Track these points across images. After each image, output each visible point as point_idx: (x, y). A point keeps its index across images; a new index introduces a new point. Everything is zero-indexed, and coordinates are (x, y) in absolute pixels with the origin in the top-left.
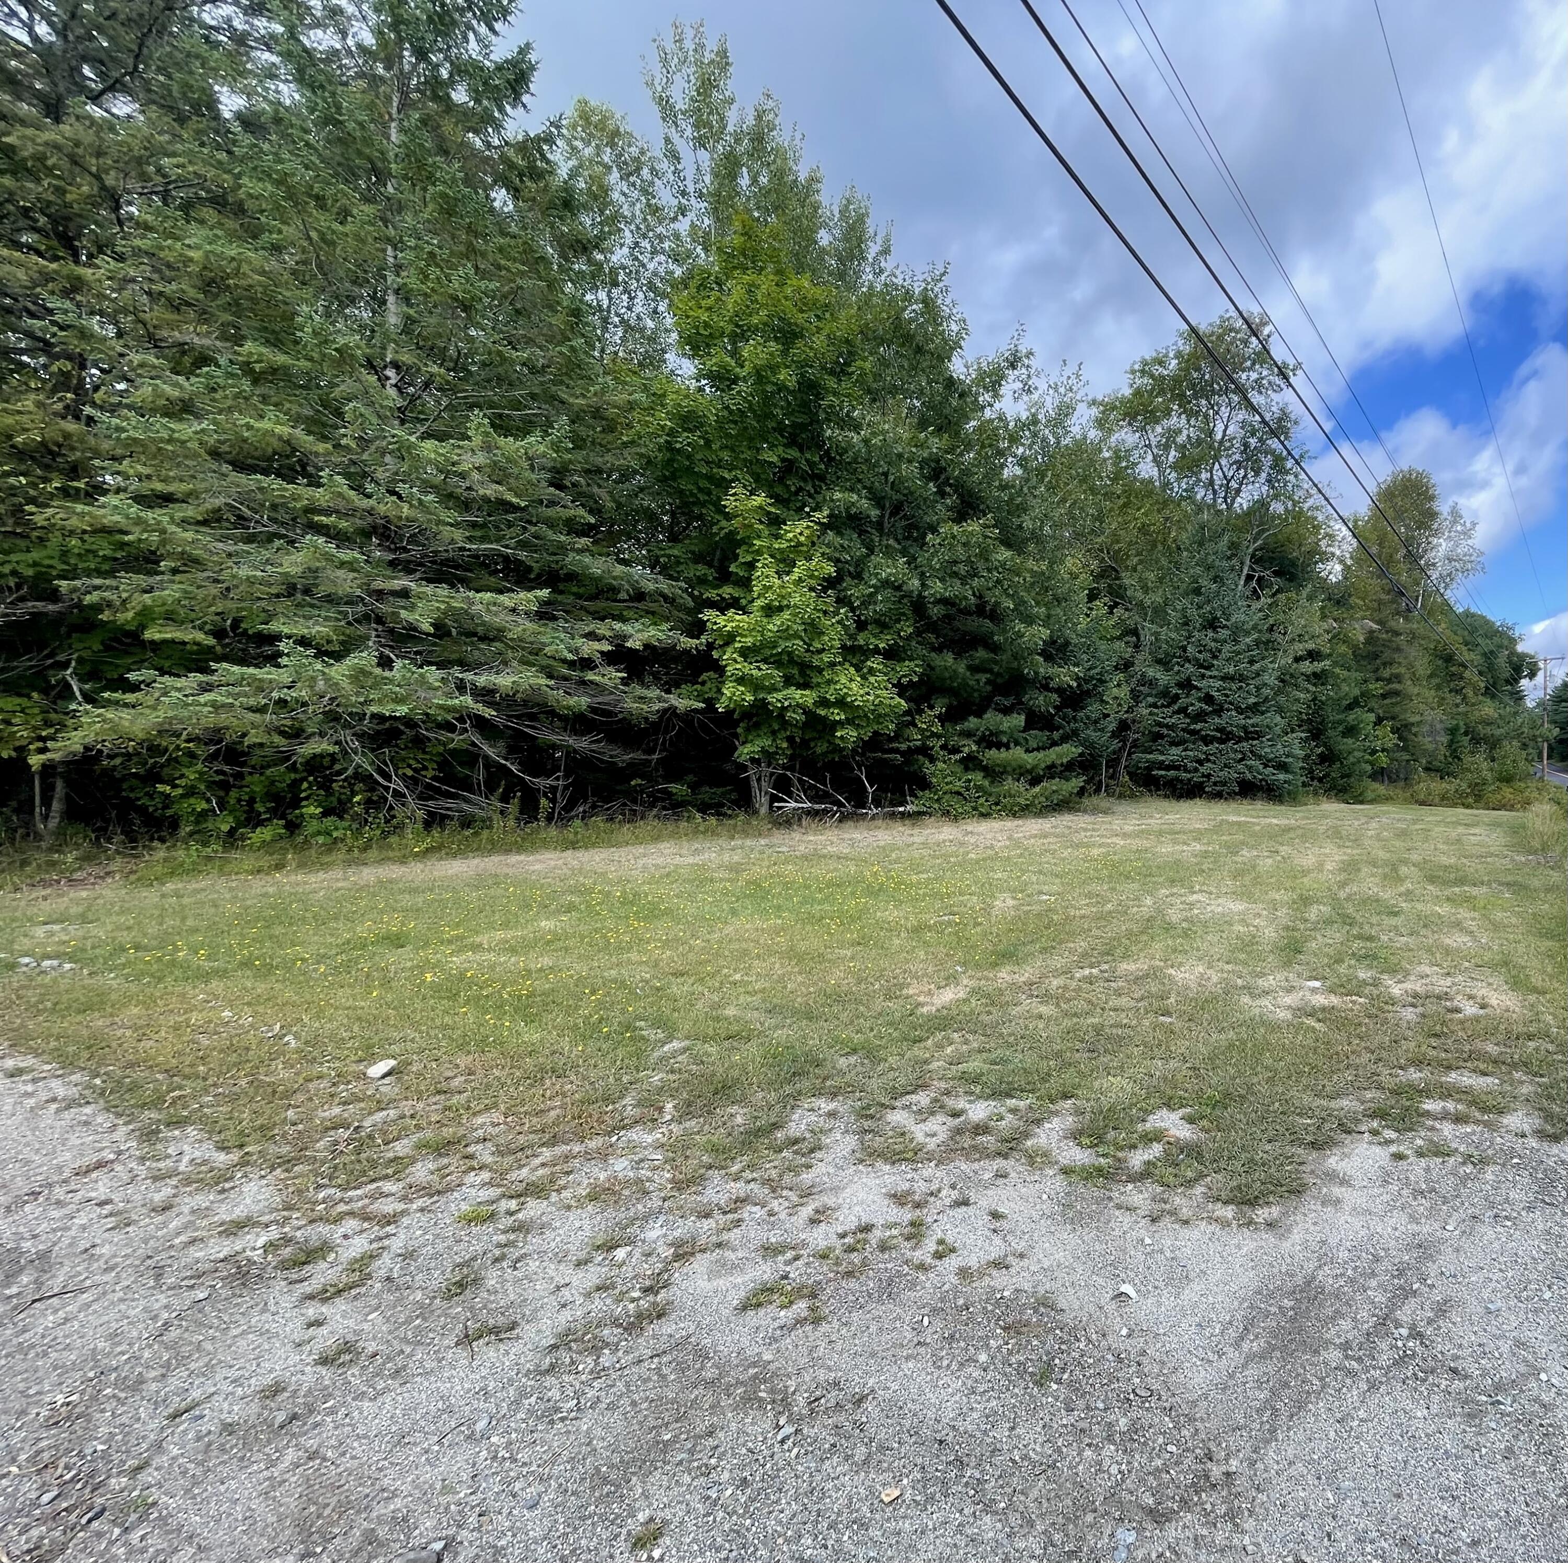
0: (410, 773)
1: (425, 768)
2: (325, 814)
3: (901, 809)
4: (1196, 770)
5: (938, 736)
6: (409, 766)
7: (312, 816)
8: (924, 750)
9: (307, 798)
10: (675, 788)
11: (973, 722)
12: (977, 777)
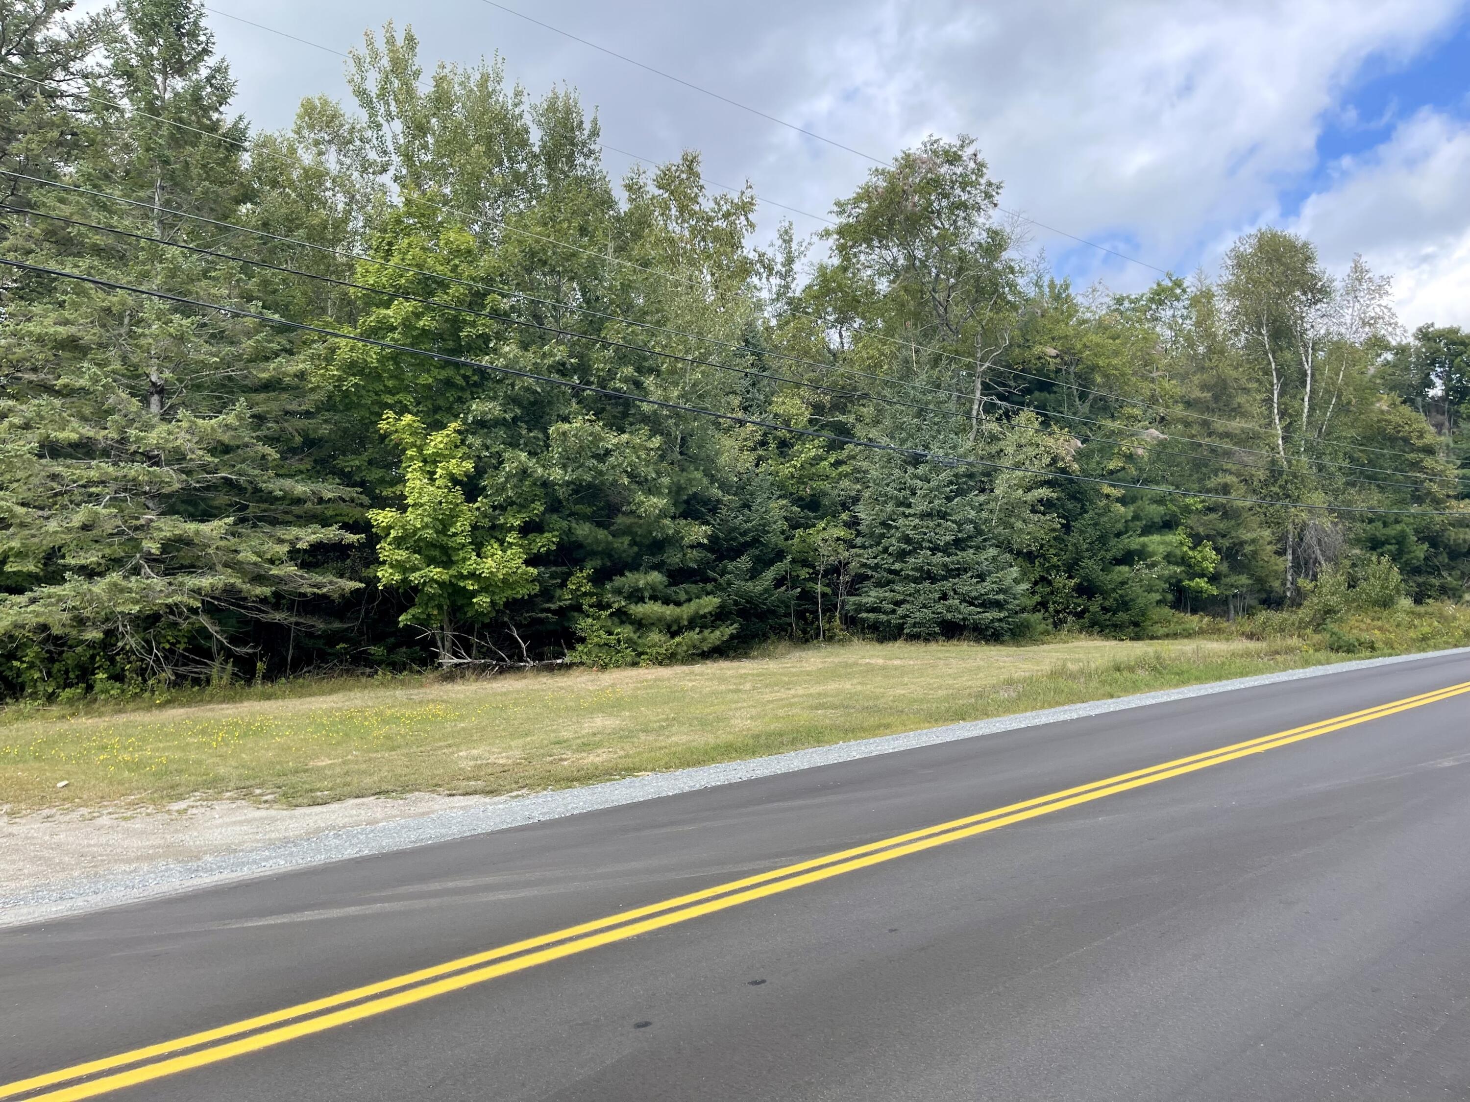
0: (167, 646)
1: (180, 642)
2: (109, 678)
3: (559, 661)
4: (894, 612)
5: (591, 594)
6: (168, 641)
7: (101, 680)
8: (578, 608)
9: (98, 668)
10: (373, 649)
11: (618, 581)
12: (626, 631)
